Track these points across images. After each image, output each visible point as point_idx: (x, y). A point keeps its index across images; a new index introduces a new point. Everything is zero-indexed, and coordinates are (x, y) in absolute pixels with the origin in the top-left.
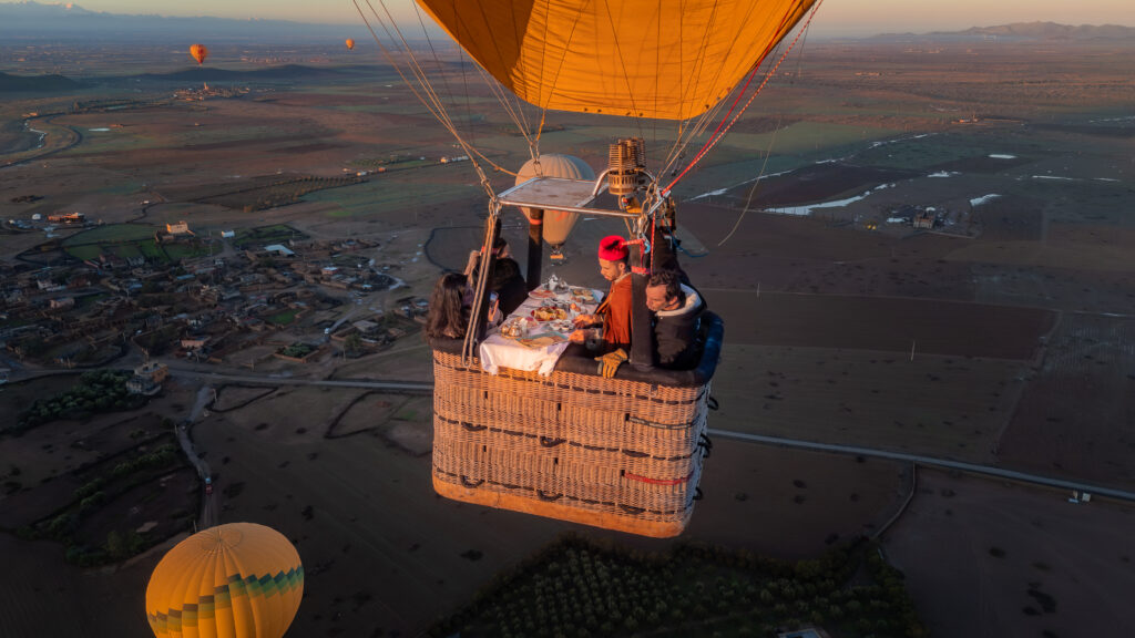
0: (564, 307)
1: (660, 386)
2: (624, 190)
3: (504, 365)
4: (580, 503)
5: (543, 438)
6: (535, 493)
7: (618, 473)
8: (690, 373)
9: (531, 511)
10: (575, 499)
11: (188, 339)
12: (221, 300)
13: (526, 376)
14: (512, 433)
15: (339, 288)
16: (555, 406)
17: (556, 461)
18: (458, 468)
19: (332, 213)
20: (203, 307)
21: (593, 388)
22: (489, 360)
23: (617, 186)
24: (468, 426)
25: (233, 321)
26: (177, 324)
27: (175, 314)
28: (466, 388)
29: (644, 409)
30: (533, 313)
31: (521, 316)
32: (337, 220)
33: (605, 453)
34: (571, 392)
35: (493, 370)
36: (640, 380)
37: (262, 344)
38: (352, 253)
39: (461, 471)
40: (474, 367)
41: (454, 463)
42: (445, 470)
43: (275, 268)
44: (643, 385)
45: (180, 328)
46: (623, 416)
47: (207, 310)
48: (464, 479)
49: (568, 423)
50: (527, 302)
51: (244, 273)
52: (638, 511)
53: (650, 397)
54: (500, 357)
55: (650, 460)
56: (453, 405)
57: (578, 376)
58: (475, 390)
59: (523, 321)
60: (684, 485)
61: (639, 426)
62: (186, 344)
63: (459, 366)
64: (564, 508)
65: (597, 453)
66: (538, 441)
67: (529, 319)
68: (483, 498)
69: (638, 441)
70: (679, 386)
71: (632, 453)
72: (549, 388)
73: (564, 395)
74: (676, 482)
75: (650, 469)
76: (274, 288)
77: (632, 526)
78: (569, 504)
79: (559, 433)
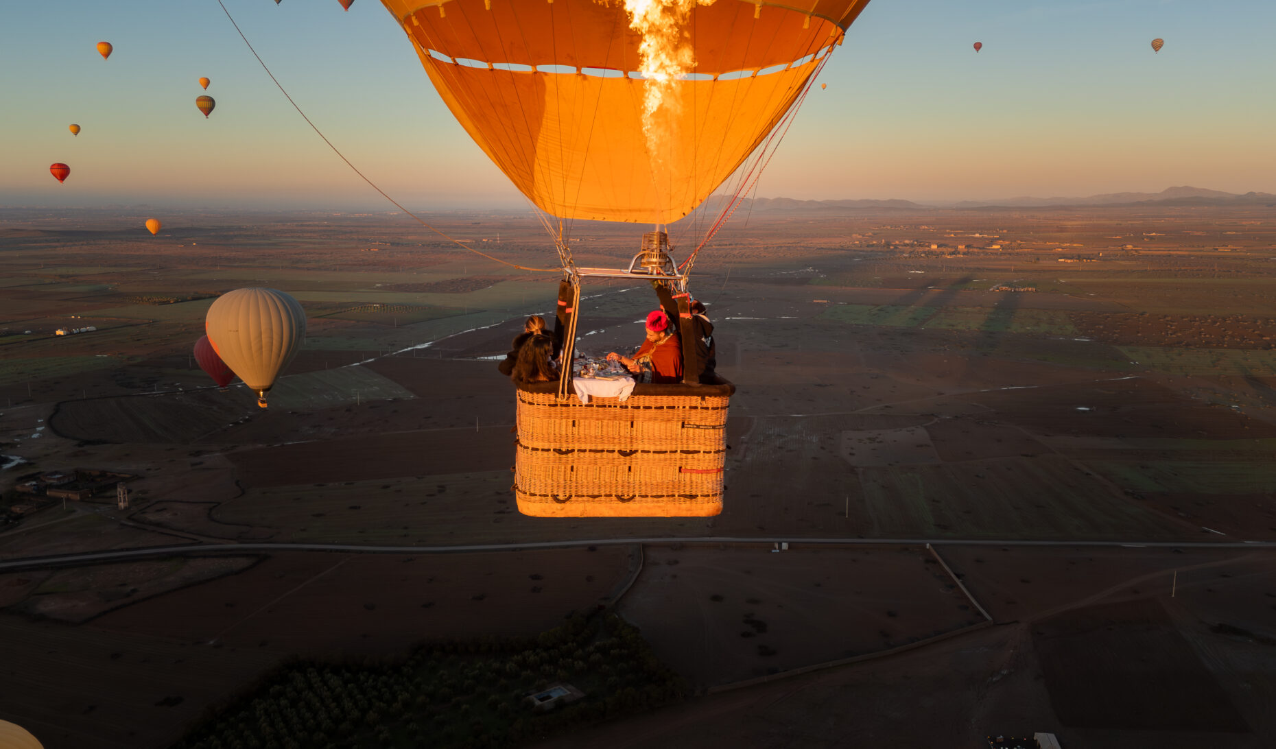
1: (707, 397)
3: (592, 395)
4: (649, 499)
5: (620, 451)
6: (614, 498)
7: (677, 470)
9: (615, 514)
10: (646, 496)
13: (607, 403)
14: (595, 451)
16: (629, 423)
17: (630, 468)
18: (549, 489)
21: (659, 405)
22: (582, 392)
24: (559, 451)
28: (557, 421)
29: (695, 417)
33: (668, 455)
34: (642, 411)
36: (692, 395)
39: (552, 490)
40: (565, 402)
41: (546, 486)
42: (527, 491)
44: (696, 397)
46: (680, 424)
48: (555, 497)
49: (639, 436)
52: (694, 497)
53: (700, 406)
54: (588, 388)
55: (702, 455)
57: (648, 397)
58: (564, 421)
61: (691, 430)
63: (552, 403)
64: (637, 506)
65: (662, 456)
66: (616, 454)
68: (571, 510)
69: (691, 441)
71: (687, 452)
72: (625, 410)
73: (636, 415)
75: (701, 462)
77: (689, 510)
78: (641, 502)
79: (632, 446)
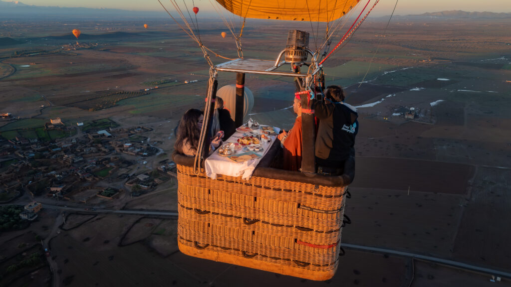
0: (257, 137)
1: (320, 186)
2: (295, 59)
3: (220, 173)
4: (268, 259)
5: (245, 219)
6: (240, 253)
7: (293, 241)
8: (340, 177)
9: (239, 264)
10: (266, 256)
11: (54, 187)
12: (73, 162)
13: (234, 180)
14: (226, 216)
15: (132, 155)
16: (253, 199)
17: (254, 233)
18: (192, 237)
19: (131, 112)
20: (64, 167)
21: (277, 187)
22: (211, 171)
23: (291, 57)
24: (198, 211)
25: (78, 175)
26: (49, 177)
27: (50, 171)
28: (197, 188)
29: (310, 201)
30: (238, 140)
31: (231, 143)
32: (134, 115)
33: (285, 228)
34: (263, 190)
35: (213, 177)
36: (307, 182)
37: (91, 188)
38: (139, 134)
39: (195, 238)
40: (202, 175)
41: (190, 234)
42: (185, 237)
43: (101, 143)
44: (310, 185)
45: (50, 180)
46: (296, 205)
47: (66, 169)
48: (196, 243)
49: (261, 210)
50: (235, 134)
51: (86, 147)
52: (306, 264)
53: (314, 193)
54: (217, 167)
55: (314, 233)
56: (189, 198)
57: (267, 180)
58: (202, 189)
59: (232, 146)
60: (335, 248)
61: (307, 211)
62: (53, 189)
63: (192, 174)
64: (258, 262)
65: (279, 228)
66: (242, 221)
67: (236, 144)
68: (208, 255)
69: (305, 221)
70: (333, 186)
71: (302, 228)
72: (249, 187)
73: (258, 192)
74: (330, 246)
75: (314, 239)
76: (100, 155)
77: (301, 274)
78: (262, 260)
79: (255, 216)
